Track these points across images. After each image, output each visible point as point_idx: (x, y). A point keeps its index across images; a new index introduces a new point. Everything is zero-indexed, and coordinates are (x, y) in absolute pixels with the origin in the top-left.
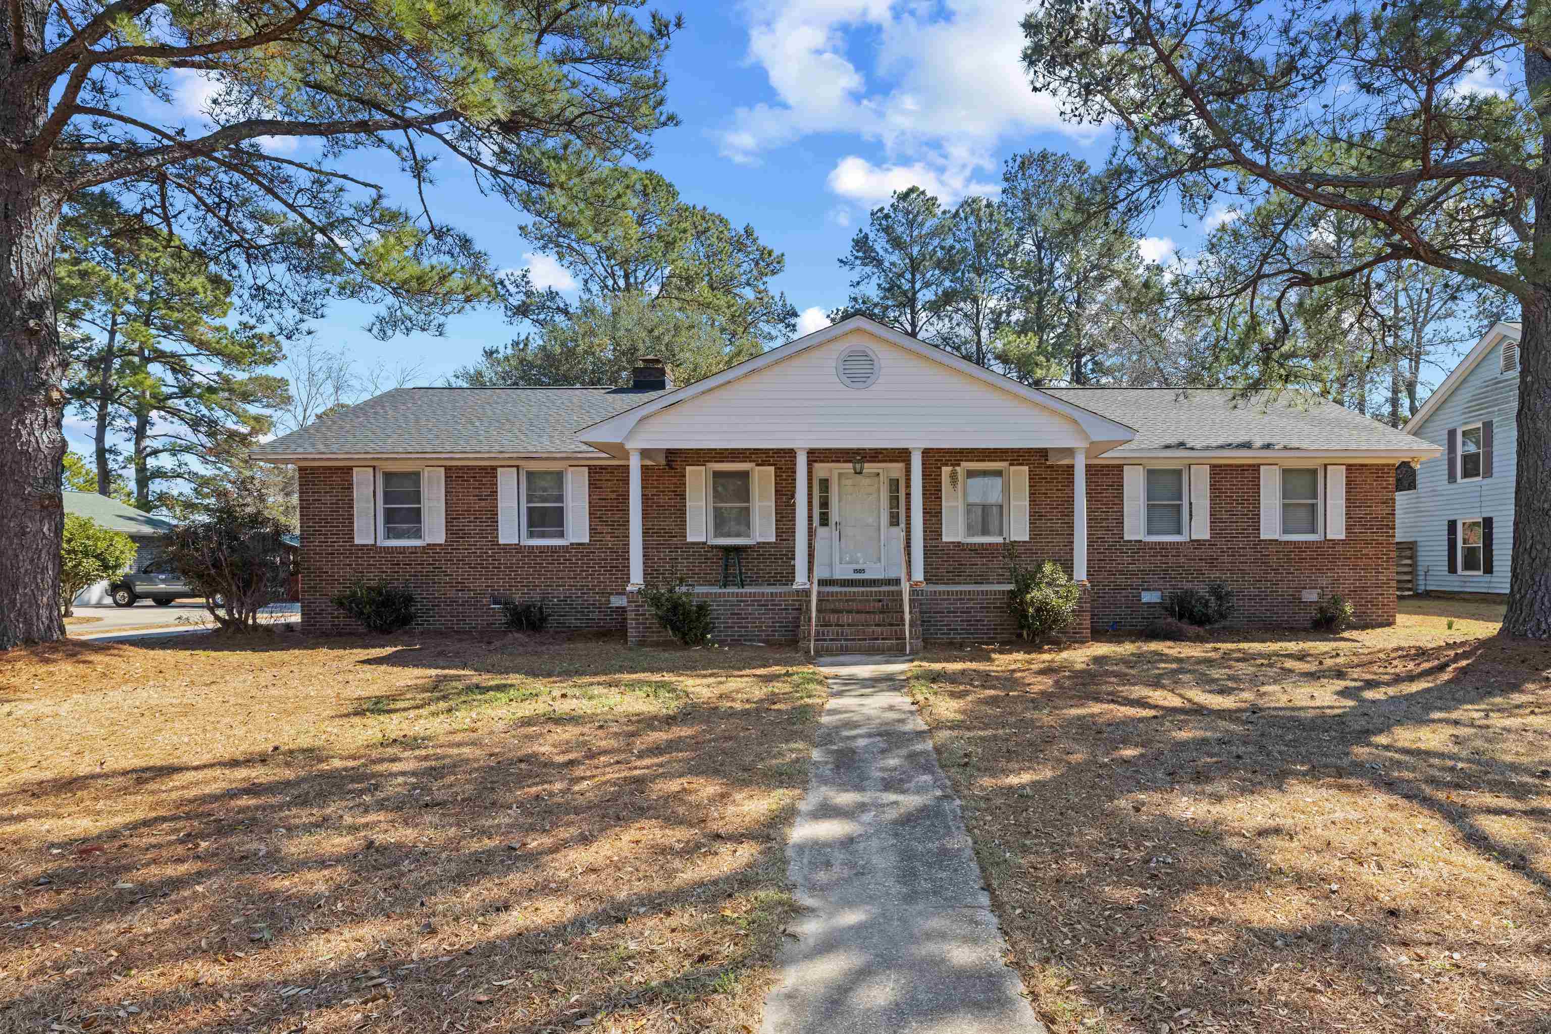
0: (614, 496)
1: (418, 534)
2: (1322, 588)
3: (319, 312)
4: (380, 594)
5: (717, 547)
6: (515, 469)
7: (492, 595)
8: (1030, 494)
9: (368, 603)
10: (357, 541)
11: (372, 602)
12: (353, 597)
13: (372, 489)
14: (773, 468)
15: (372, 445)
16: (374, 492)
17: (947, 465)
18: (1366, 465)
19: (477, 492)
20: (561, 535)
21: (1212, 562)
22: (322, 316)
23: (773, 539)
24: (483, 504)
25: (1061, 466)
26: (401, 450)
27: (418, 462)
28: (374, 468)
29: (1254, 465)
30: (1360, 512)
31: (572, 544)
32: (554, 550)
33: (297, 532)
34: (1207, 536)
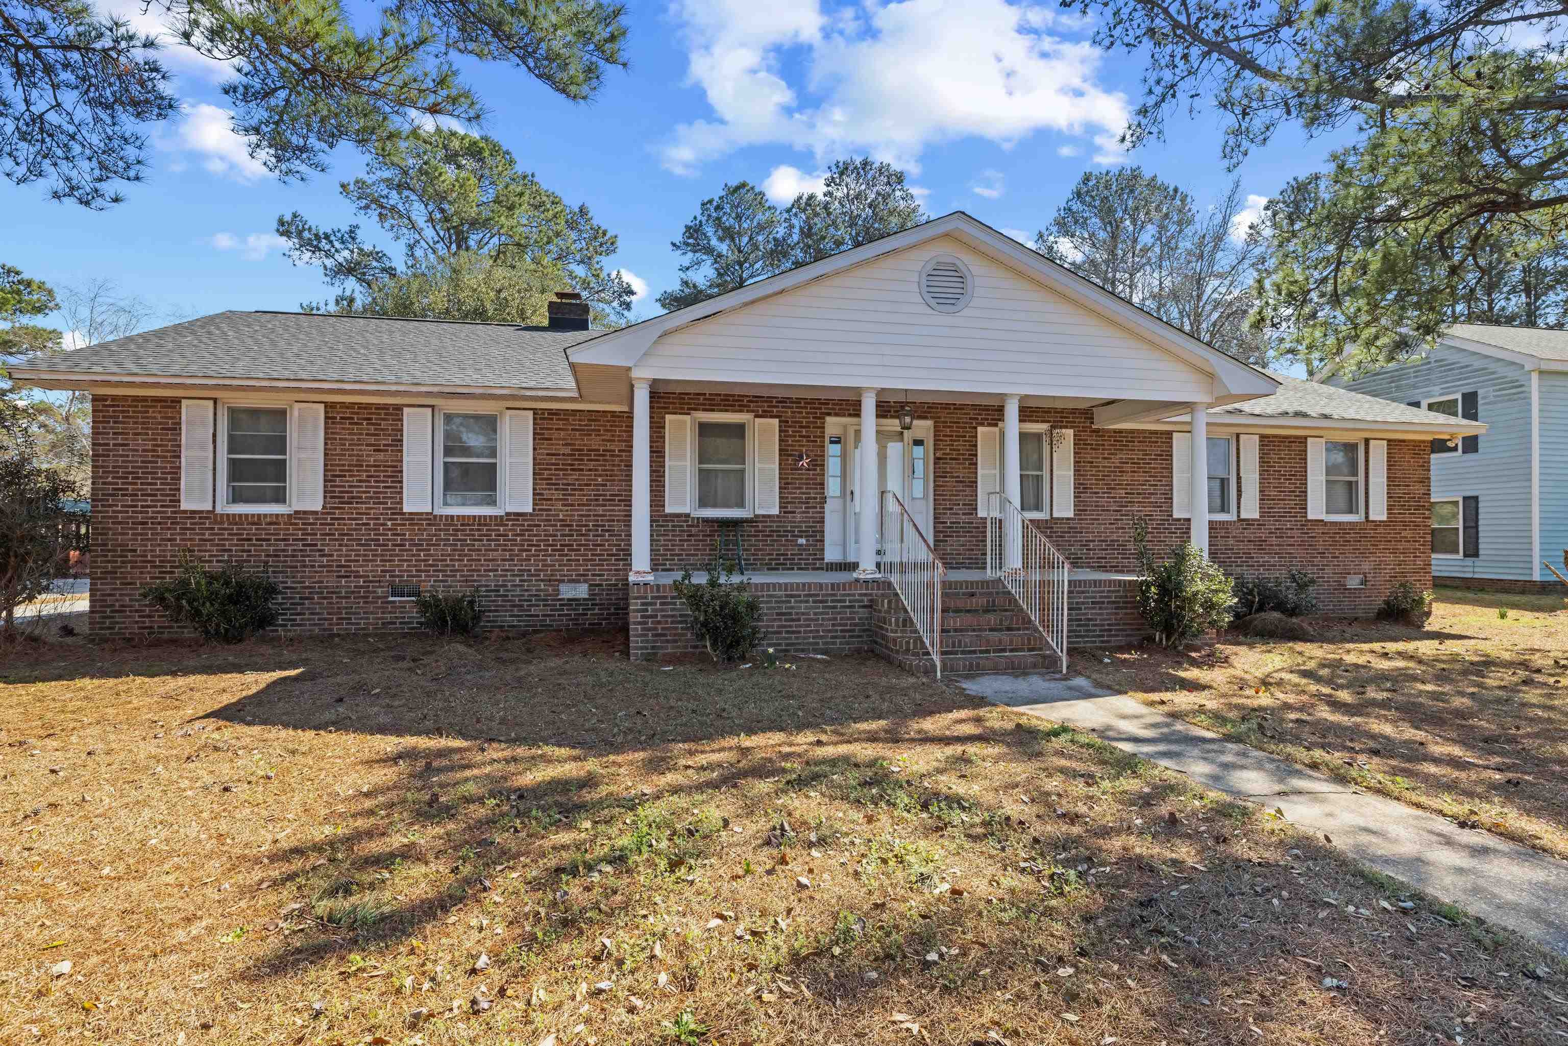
0: (568, 450)
1: (279, 497)
2: (1364, 574)
3: (132, 174)
4: (227, 583)
5: (706, 521)
6: (430, 410)
7: (392, 585)
8: (1076, 462)
9: (208, 598)
10: (185, 506)
11: (212, 597)
12: (183, 589)
13: (211, 431)
14: (776, 421)
15: (214, 368)
16: (214, 435)
17: (982, 424)
18: (1404, 441)
19: (372, 440)
20: (493, 502)
21: (1260, 544)
22: (137, 178)
23: (775, 511)
24: (381, 456)
25: (1108, 431)
26: (261, 375)
27: (282, 396)
28: (215, 401)
29: (1301, 437)
30: (1399, 491)
31: (508, 514)
32: (482, 521)
33: (86, 491)
34: (1257, 516)
